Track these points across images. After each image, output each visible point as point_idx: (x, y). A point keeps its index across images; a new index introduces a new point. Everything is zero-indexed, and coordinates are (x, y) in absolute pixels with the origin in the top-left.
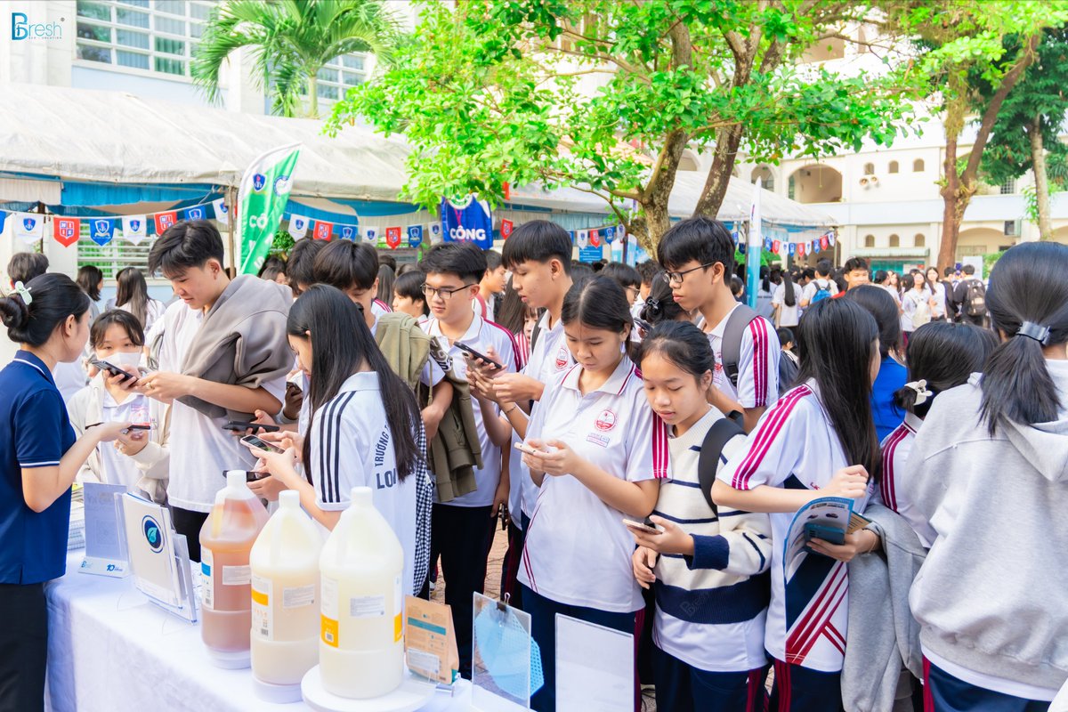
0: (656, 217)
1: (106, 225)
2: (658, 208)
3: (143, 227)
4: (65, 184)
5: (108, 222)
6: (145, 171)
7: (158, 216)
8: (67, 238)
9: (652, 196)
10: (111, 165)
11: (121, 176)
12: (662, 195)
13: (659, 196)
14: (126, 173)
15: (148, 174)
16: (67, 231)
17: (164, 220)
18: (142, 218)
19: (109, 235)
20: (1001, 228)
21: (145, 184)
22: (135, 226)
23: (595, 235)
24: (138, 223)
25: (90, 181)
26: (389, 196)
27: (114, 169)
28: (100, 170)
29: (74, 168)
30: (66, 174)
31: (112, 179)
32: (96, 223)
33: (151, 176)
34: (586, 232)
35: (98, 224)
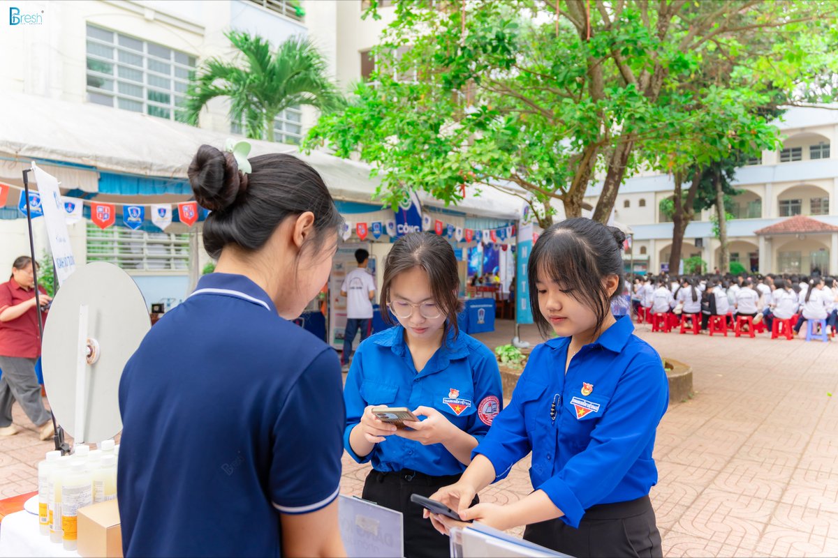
0: (574, 213)
1: (137, 211)
2: (576, 206)
3: (169, 215)
4: (101, 174)
5: (139, 209)
6: (171, 167)
7: (181, 206)
8: (103, 221)
9: (572, 196)
10: (141, 160)
11: (150, 169)
12: (579, 196)
13: (577, 196)
14: (154, 168)
15: (173, 169)
16: (103, 215)
17: (186, 209)
18: (168, 207)
19: (140, 220)
20: (693, 243)
21: (169, 178)
22: (162, 214)
23: (494, 233)
24: (165, 211)
25: (124, 172)
26: (358, 198)
27: (144, 163)
28: (132, 164)
29: (110, 160)
30: (102, 165)
31: (142, 172)
32: (129, 209)
33: (175, 172)
34: (488, 232)
35: (132, 210)
